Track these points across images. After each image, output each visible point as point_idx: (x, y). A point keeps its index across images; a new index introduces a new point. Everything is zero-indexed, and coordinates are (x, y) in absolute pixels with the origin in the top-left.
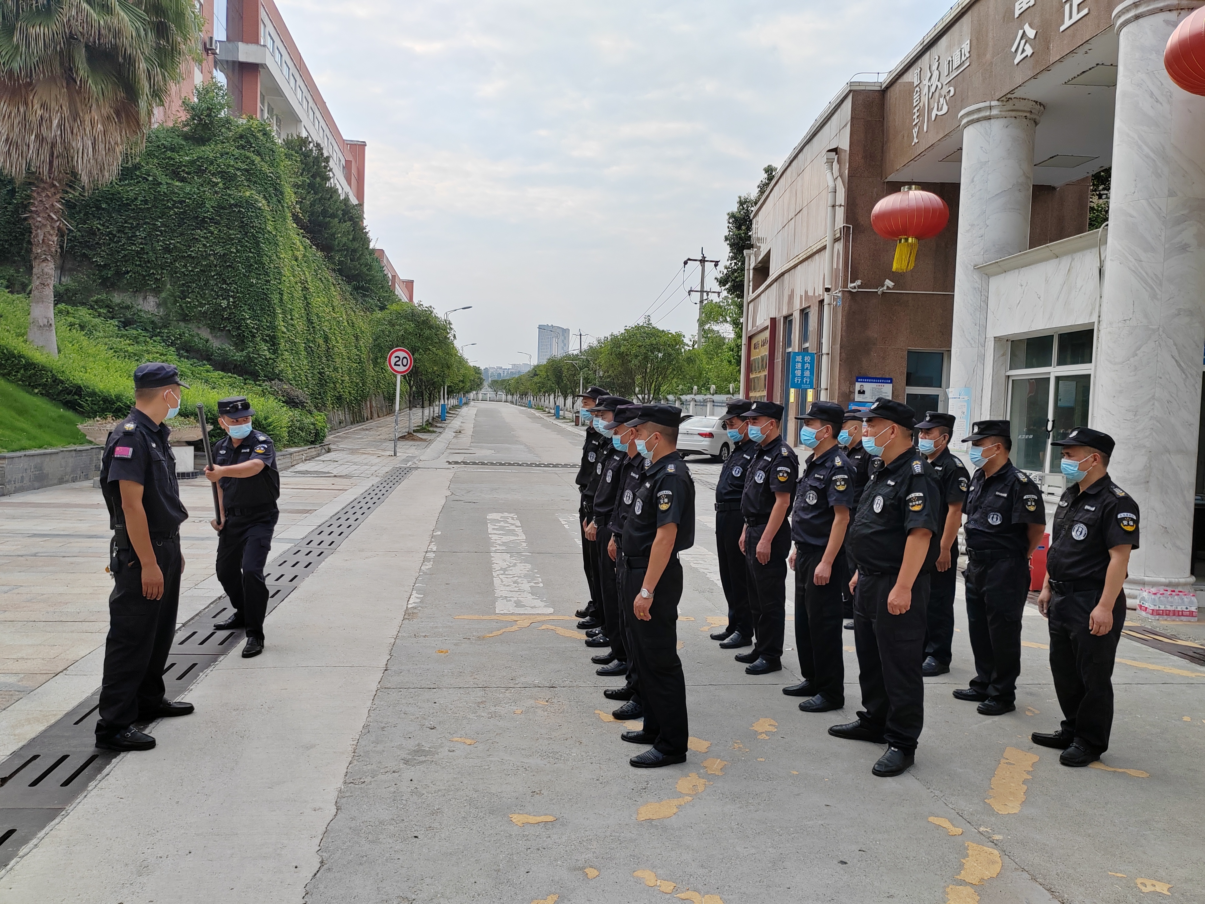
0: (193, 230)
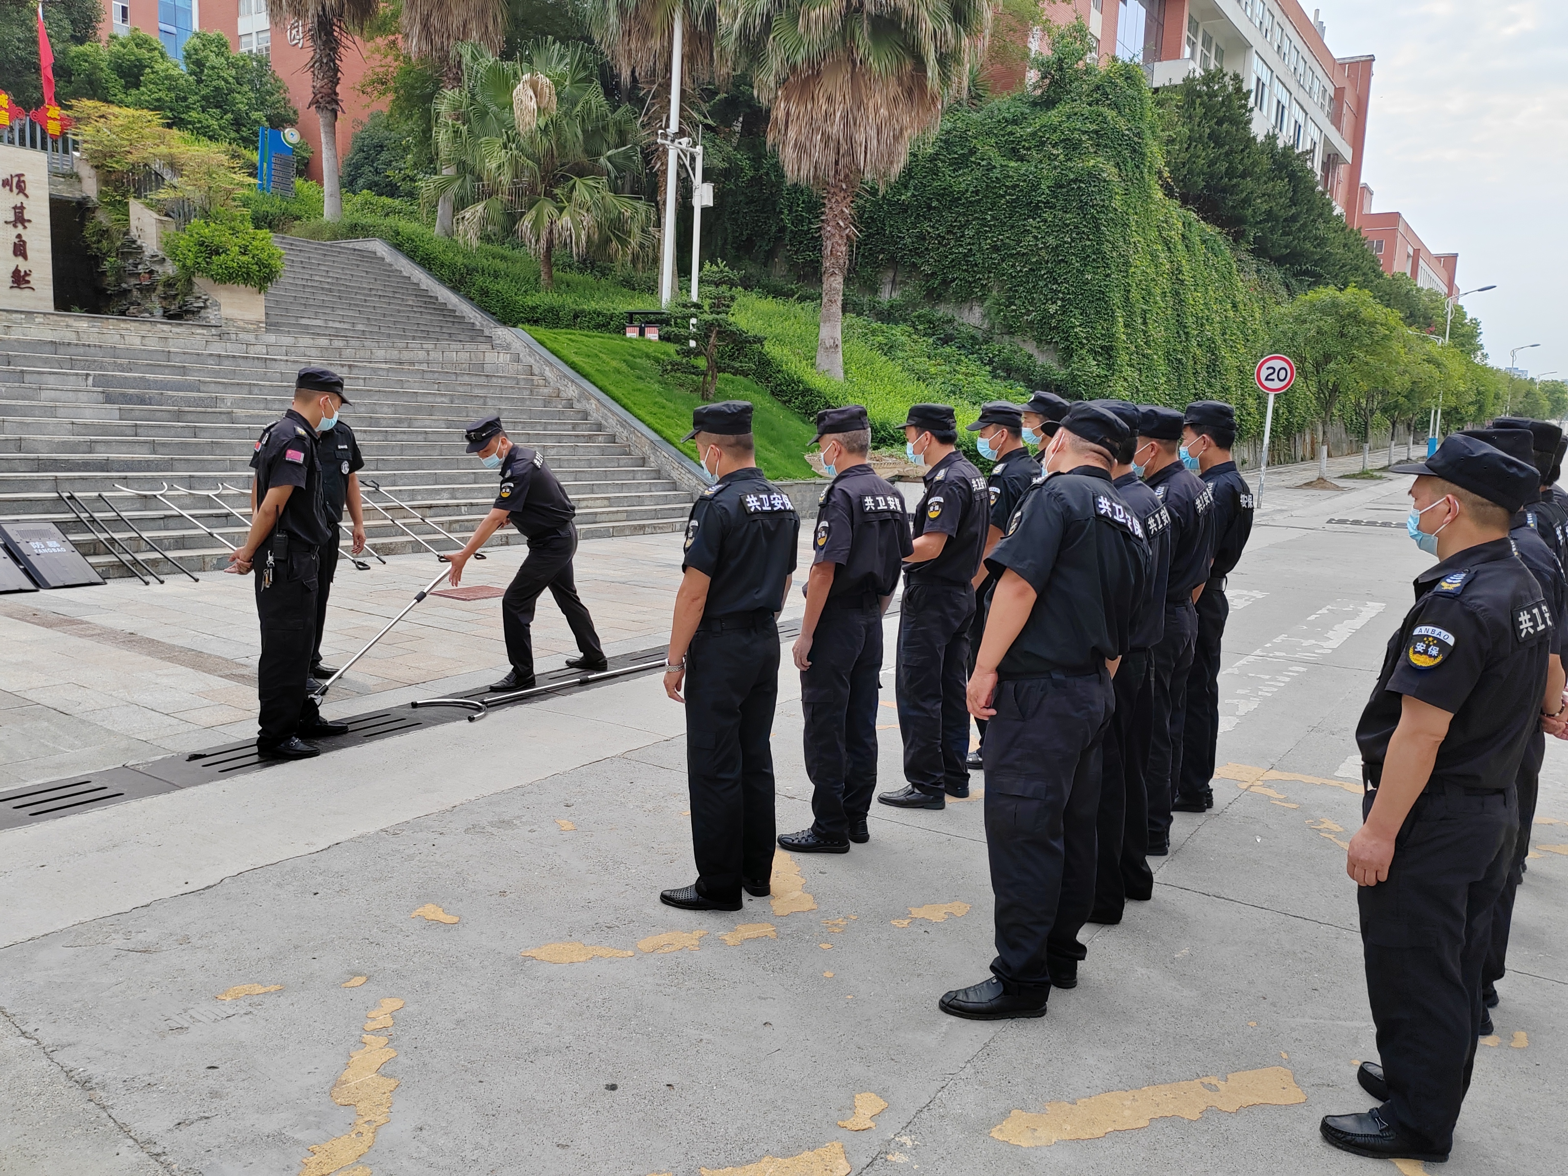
0: (1025, 219)
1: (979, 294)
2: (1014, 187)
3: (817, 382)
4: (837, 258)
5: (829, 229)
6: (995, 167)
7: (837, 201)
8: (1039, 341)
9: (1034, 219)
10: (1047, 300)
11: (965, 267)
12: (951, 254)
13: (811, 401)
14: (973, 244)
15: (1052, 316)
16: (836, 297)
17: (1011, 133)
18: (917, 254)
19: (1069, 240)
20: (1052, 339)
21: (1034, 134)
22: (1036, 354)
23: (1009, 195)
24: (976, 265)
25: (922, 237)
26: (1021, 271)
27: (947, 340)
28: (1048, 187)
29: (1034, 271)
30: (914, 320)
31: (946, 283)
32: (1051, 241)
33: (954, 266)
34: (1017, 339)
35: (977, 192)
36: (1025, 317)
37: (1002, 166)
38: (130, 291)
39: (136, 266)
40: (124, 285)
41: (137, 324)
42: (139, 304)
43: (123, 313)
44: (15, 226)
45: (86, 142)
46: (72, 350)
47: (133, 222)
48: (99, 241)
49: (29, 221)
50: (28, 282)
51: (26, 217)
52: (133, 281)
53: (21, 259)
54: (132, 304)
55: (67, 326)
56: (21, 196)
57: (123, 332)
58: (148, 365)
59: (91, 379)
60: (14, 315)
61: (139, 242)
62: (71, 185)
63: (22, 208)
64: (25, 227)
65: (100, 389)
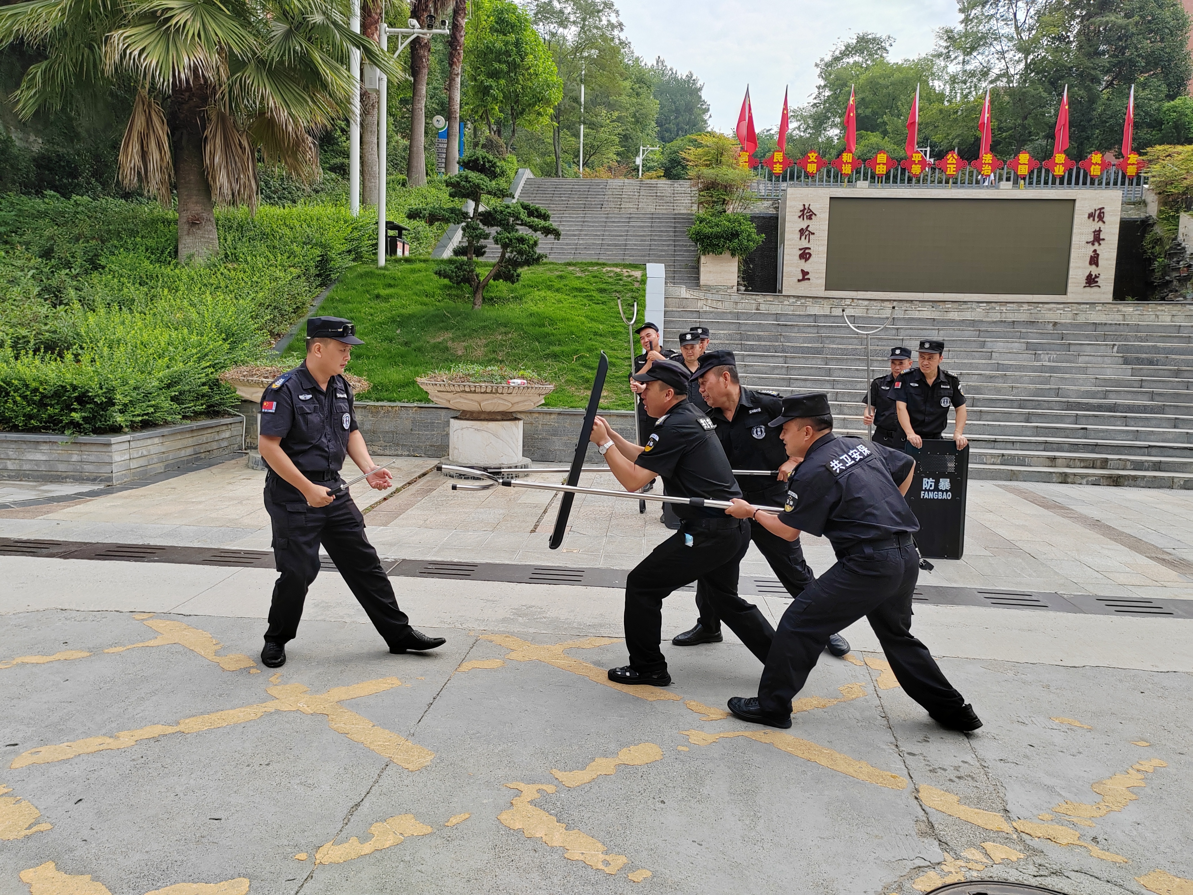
38: (1172, 281)
39: (1178, 262)
40: (1167, 278)
41: (1171, 306)
42: (1177, 291)
43: (1163, 299)
44: (1093, 244)
45: (1153, 176)
46: (1107, 328)
47: (1181, 230)
48: (1153, 247)
49: (1103, 239)
50: (1097, 282)
51: (1101, 237)
52: (1175, 274)
53: (1094, 266)
54: (1171, 291)
55: (1118, 311)
56: (1100, 223)
57: (1158, 313)
58: (1161, 336)
59: (1116, 347)
60: (1082, 306)
61: (1183, 245)
62: (1138, 210)
63: (1100, 231)
64: (1100, 244)
65: (1121, 355)
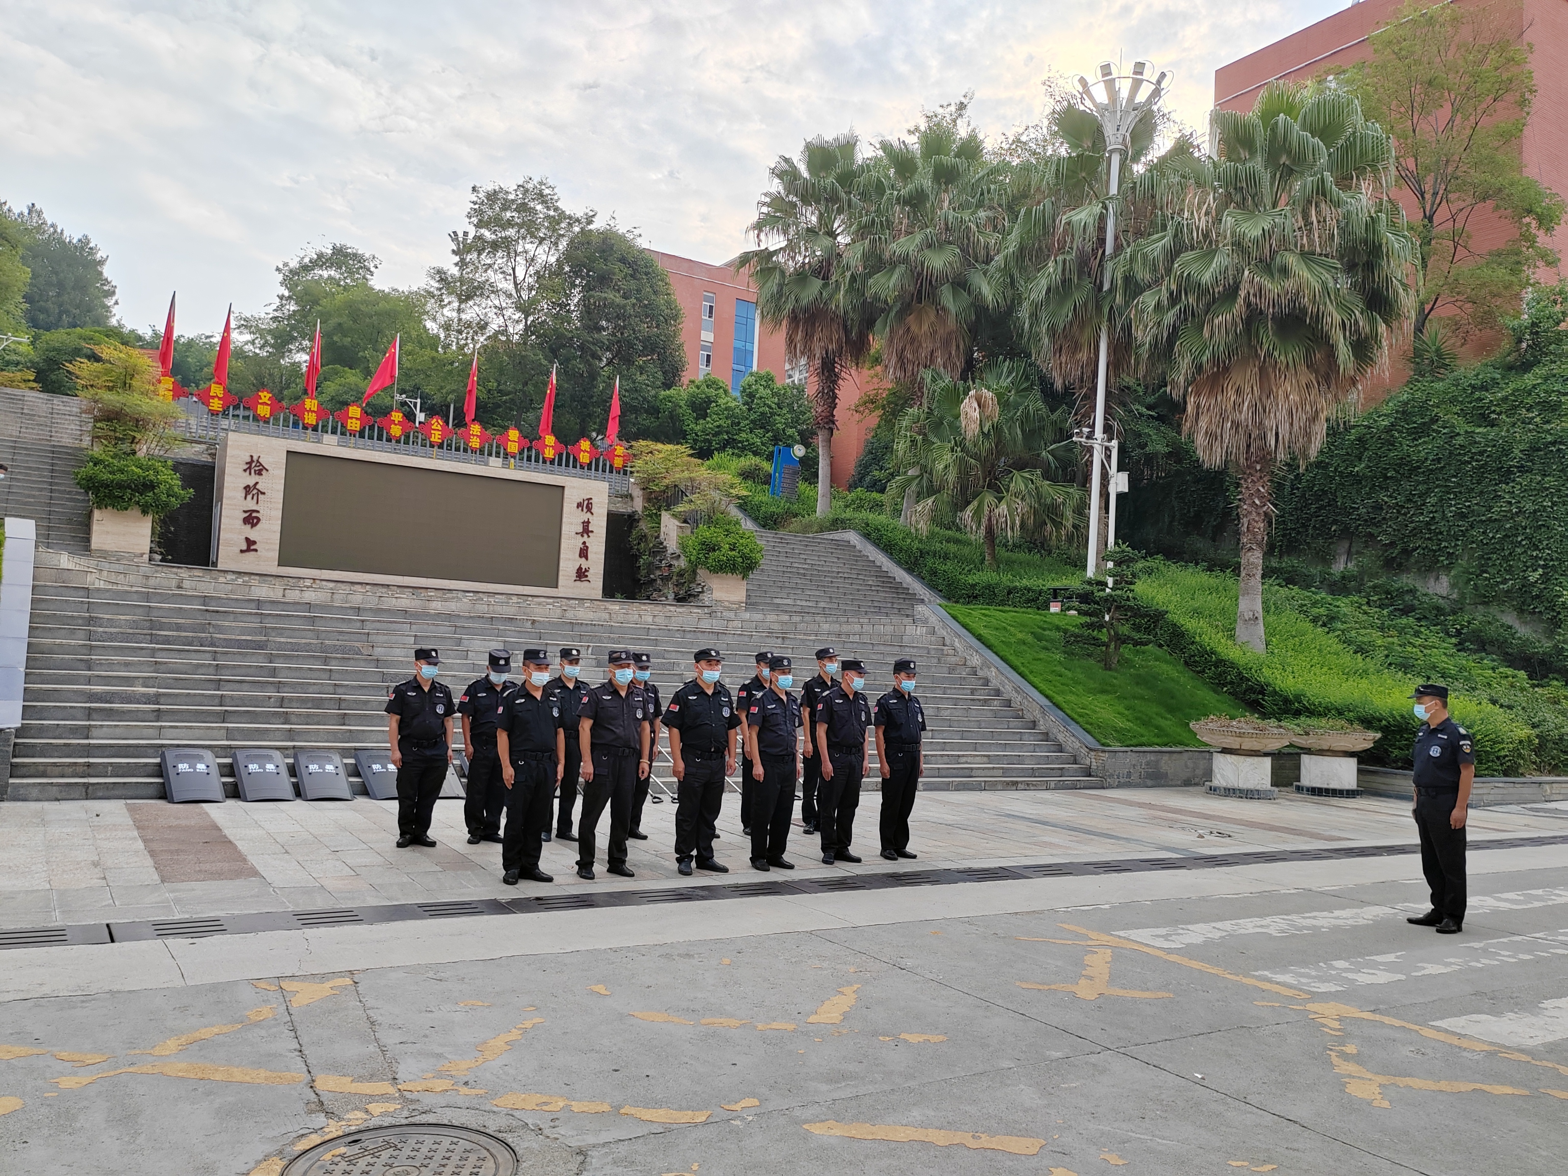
0: (1496, 484)
1: (1446, 562)
2: (1481, 453)
3: (1231, 652)
4: (1254, 534)
5: (1245, 507)
6: (1458, 434)
7: (1253, 481)
8: (1521, 611)
9: (1507, 484)
10: (1528, 567)
11: (1427, 536)
12: (1412, 522)
13: (1224, 672)
14: (1436, 512)
15: (1533, 584)
16: (1255, 571)
17: (1480, 399)
18: (1374, 524)
19: (1550, 504)
20: (1534, 608)
21: (1505, 399)
22: (1517, 625)
23: (1477, 461)
24: (1441, 533)
25: (1378, 507)
26: (1493, 537)
27: (1406, 611)
28: (1521, 451)
29: (1509, 537)
30: (1368, 590)
31: (1407, 552)
32: (1529, 506)
33: (1415, 535)
34: (1494, 609)
35: (1439, 460)
36: (1501, 587)
37: (1466, 432)
38: (655, 580)
39: (661, 561)
40: (652, 576)
41: (652, 606)
42: (660, 591)
43: (648, 598)
44: (582, 536)
45: (638, 472)
46: (584, 628)
47: (663, 529)
48: (639, 544)
49: (592, 532)
50: (587, 576)
51: (590, 529)
52: (658, 573)
53: (584, 559)
54: (655, 590)
55: (605, 609)
56: (589, 513)
57: (642, 613)
58: (631, 638)
59: (590, 649)
60: (572, 602)
61: (665, 544)
62: (626, 503)
63: (588, 522)
64: (589, 536)
65: (594, 657)
